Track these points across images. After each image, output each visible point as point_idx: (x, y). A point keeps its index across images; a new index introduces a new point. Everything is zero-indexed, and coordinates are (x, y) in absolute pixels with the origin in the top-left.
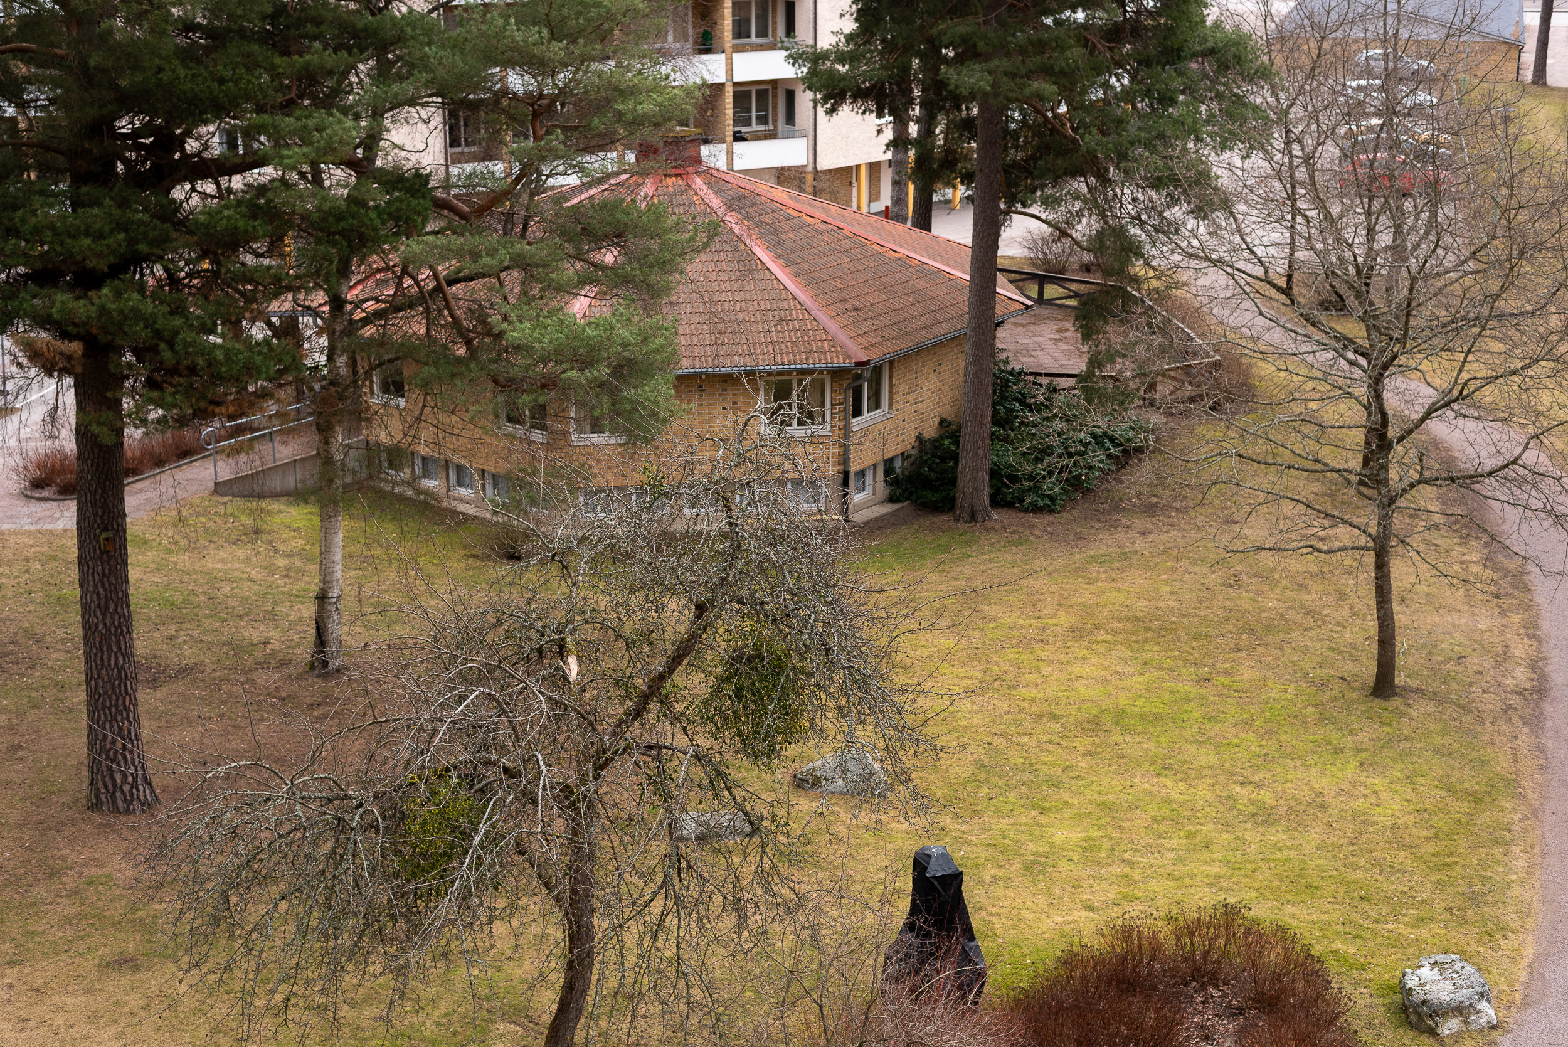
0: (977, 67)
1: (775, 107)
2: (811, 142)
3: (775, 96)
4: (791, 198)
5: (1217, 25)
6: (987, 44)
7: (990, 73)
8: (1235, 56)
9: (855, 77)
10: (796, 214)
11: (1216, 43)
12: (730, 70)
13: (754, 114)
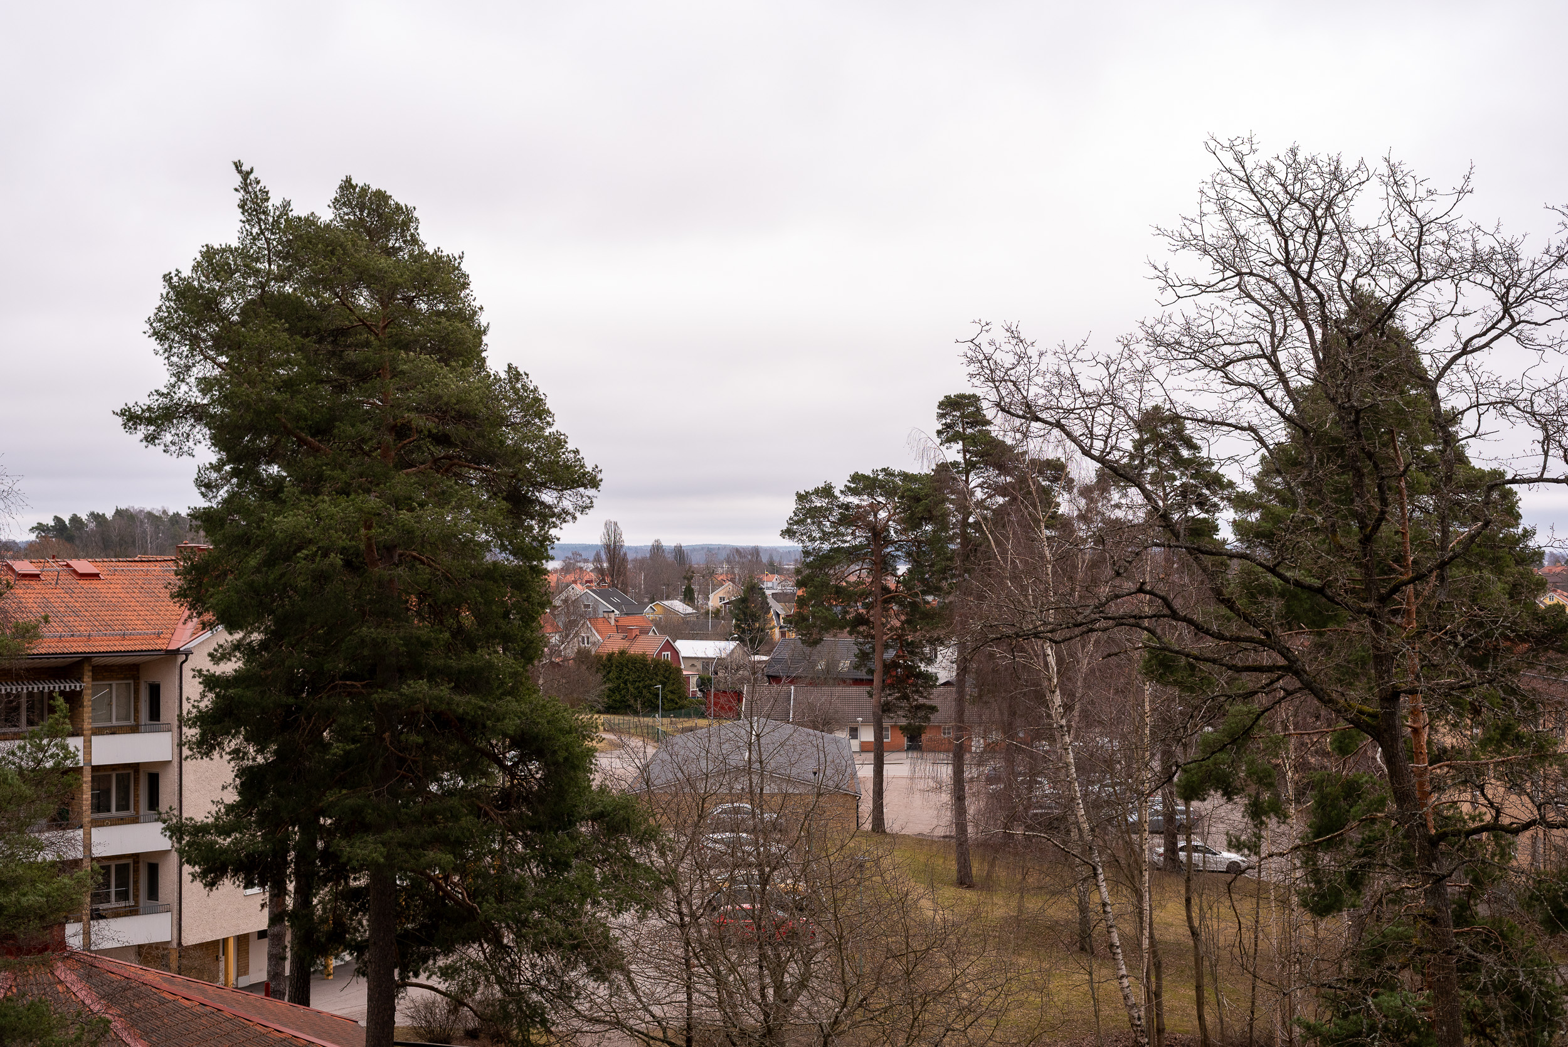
0: (370, 839)
1: (136, 882)
2: (176, 916)
3: (136, 871)
4: (165, 980)
5: (603, 789)
6: (380, 816)
7: (384, 844)
8: (624, 819)
9: (237, 851)
10: (170, 997)
11: (604, 807)
12: (88, 846)
13: (113, 890)
